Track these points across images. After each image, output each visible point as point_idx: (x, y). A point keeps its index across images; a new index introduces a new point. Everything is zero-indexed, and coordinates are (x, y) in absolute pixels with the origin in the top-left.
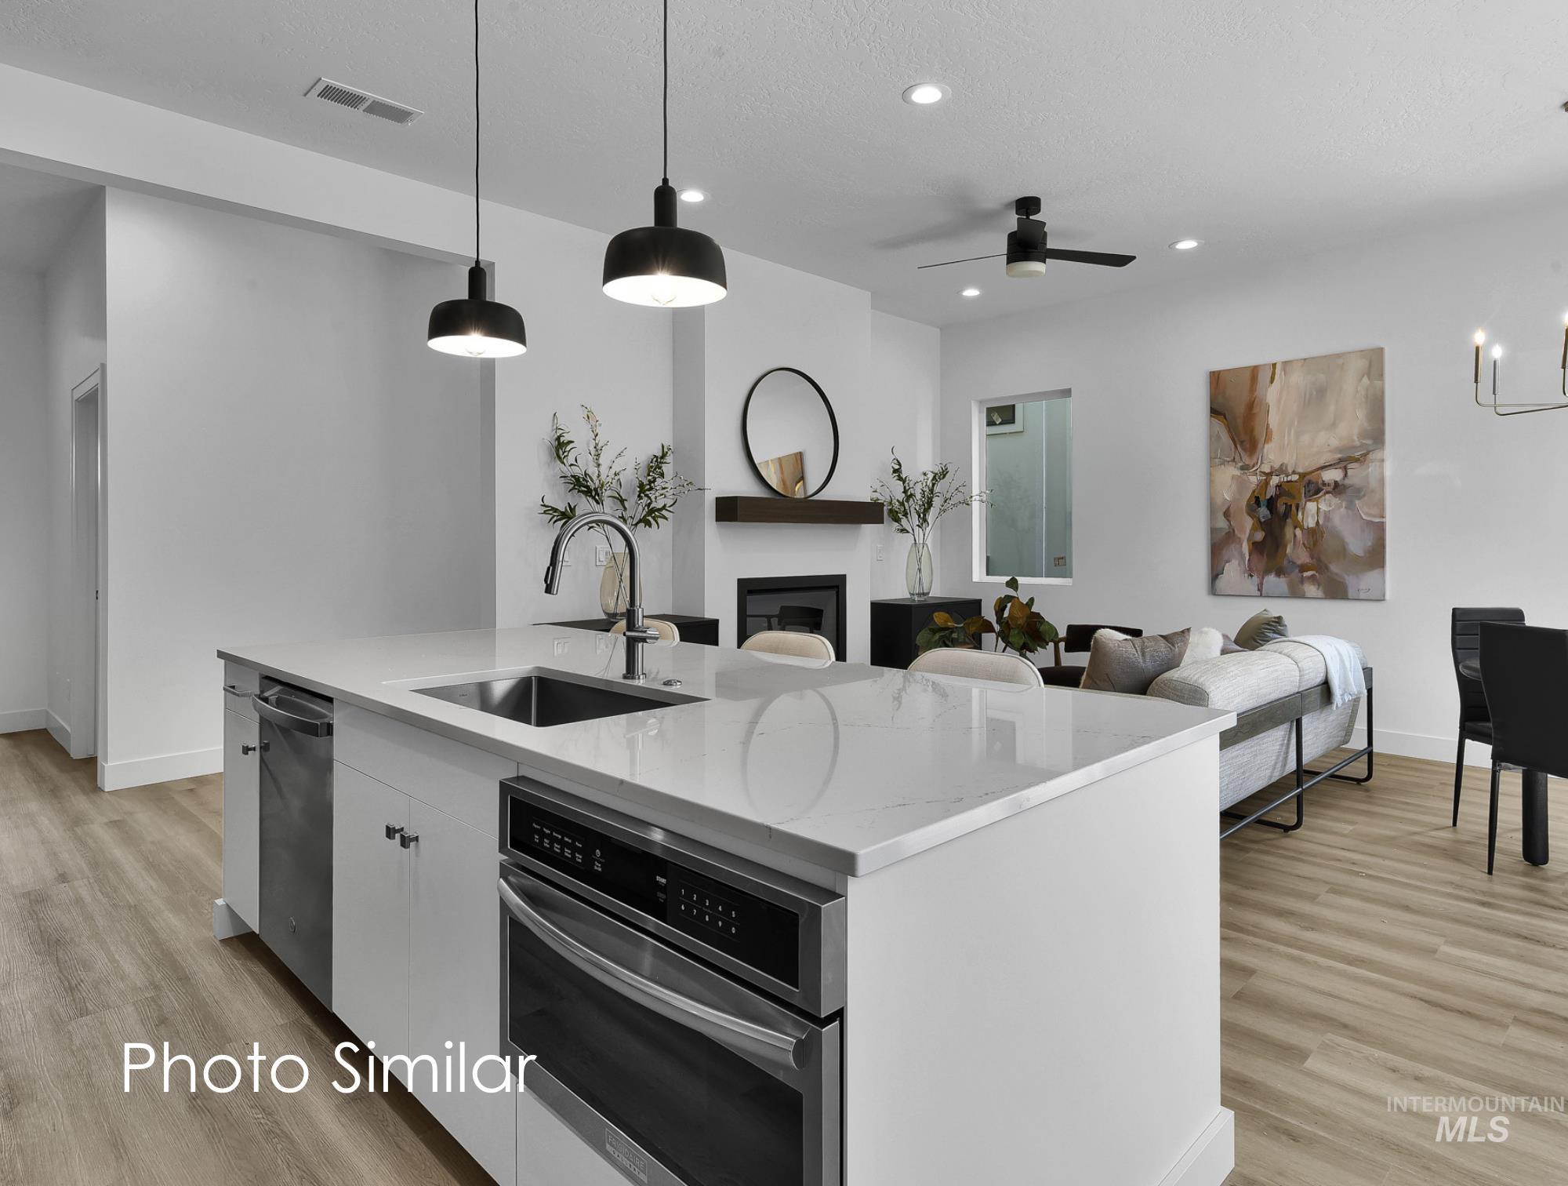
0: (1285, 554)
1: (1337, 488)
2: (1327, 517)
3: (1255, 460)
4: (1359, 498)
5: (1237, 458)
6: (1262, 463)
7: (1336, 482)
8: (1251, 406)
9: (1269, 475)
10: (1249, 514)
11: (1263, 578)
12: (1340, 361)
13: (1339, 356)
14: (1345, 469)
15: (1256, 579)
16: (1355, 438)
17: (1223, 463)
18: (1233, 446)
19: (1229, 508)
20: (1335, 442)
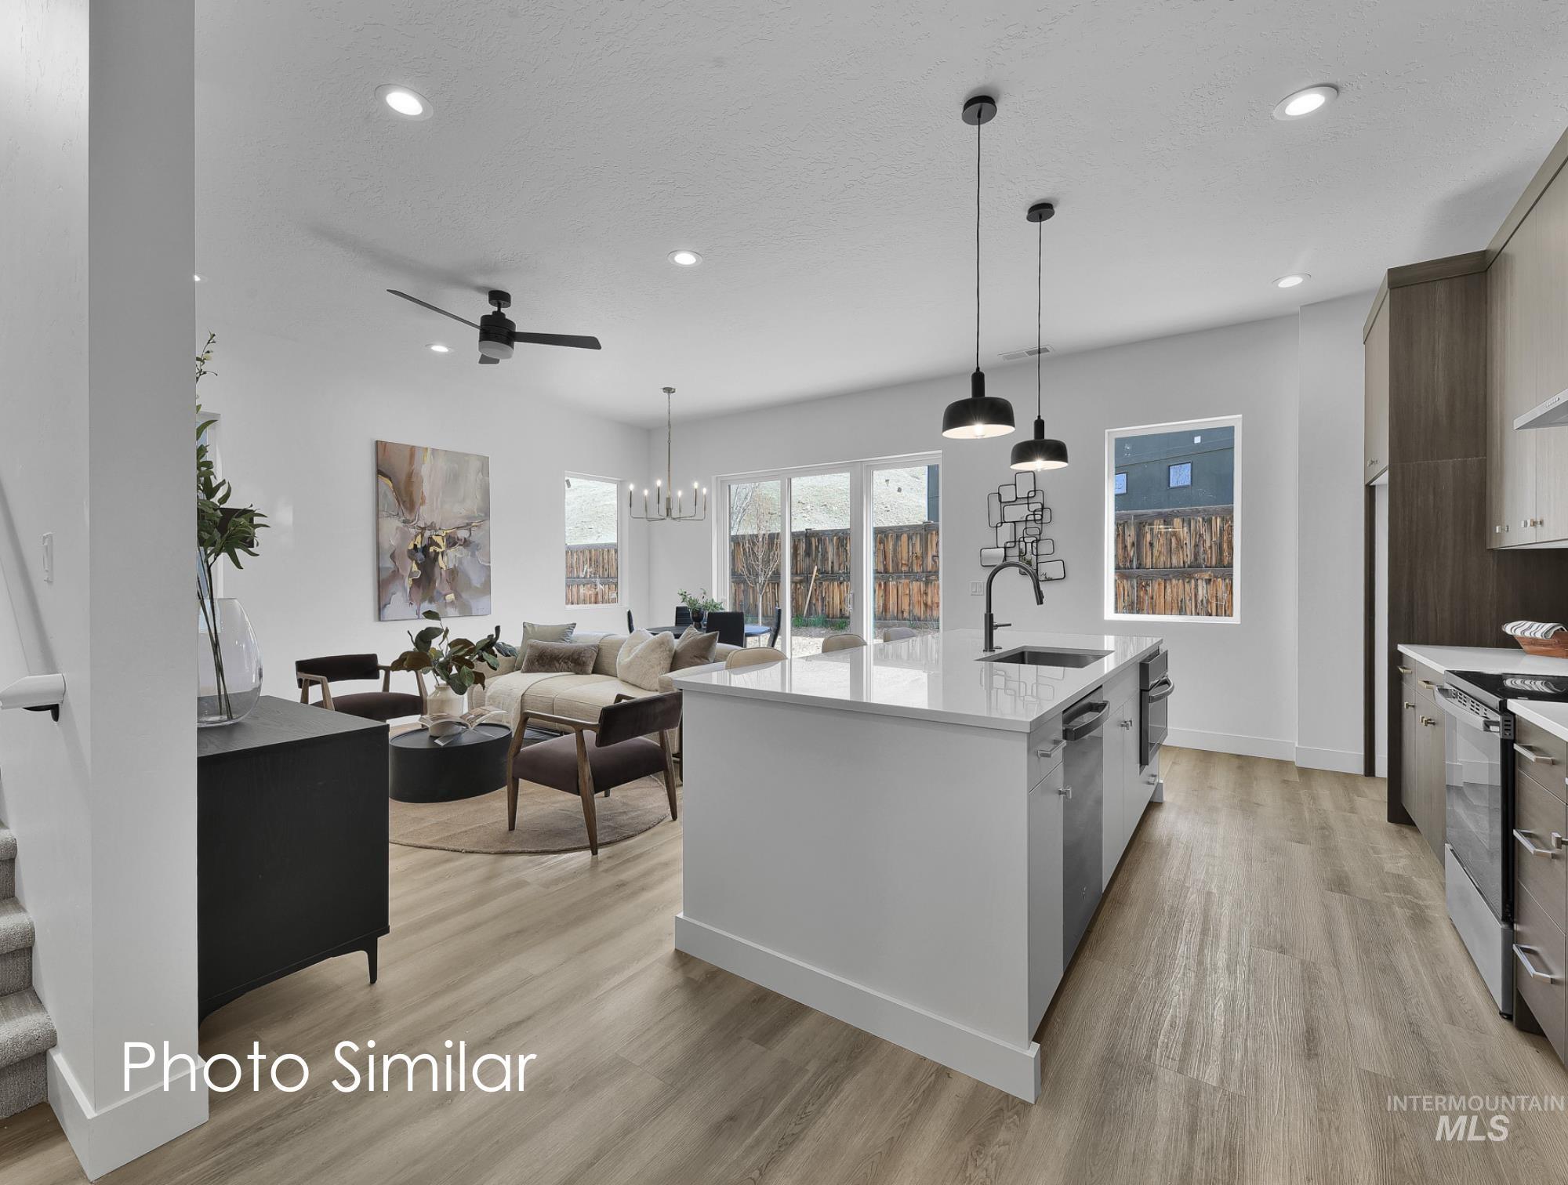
0: (435, 587)
1: (466, 543)
2: (460, 562)
3: (413, 518)
4: (478, 550)
5: (401, 514)
6: (418, 520)
7: (465, 539)
8: (410, 475)
9: (423, 529)
10: (409, 557)
11: (420, 605)
12: (466, 458)
13: (467, 455)
14: (470, 530)
15: (415, 606)
16: (475, 510)
17: (390, 516)
18: (397, 504)
19: (394, 552)
20: (464, 513)
